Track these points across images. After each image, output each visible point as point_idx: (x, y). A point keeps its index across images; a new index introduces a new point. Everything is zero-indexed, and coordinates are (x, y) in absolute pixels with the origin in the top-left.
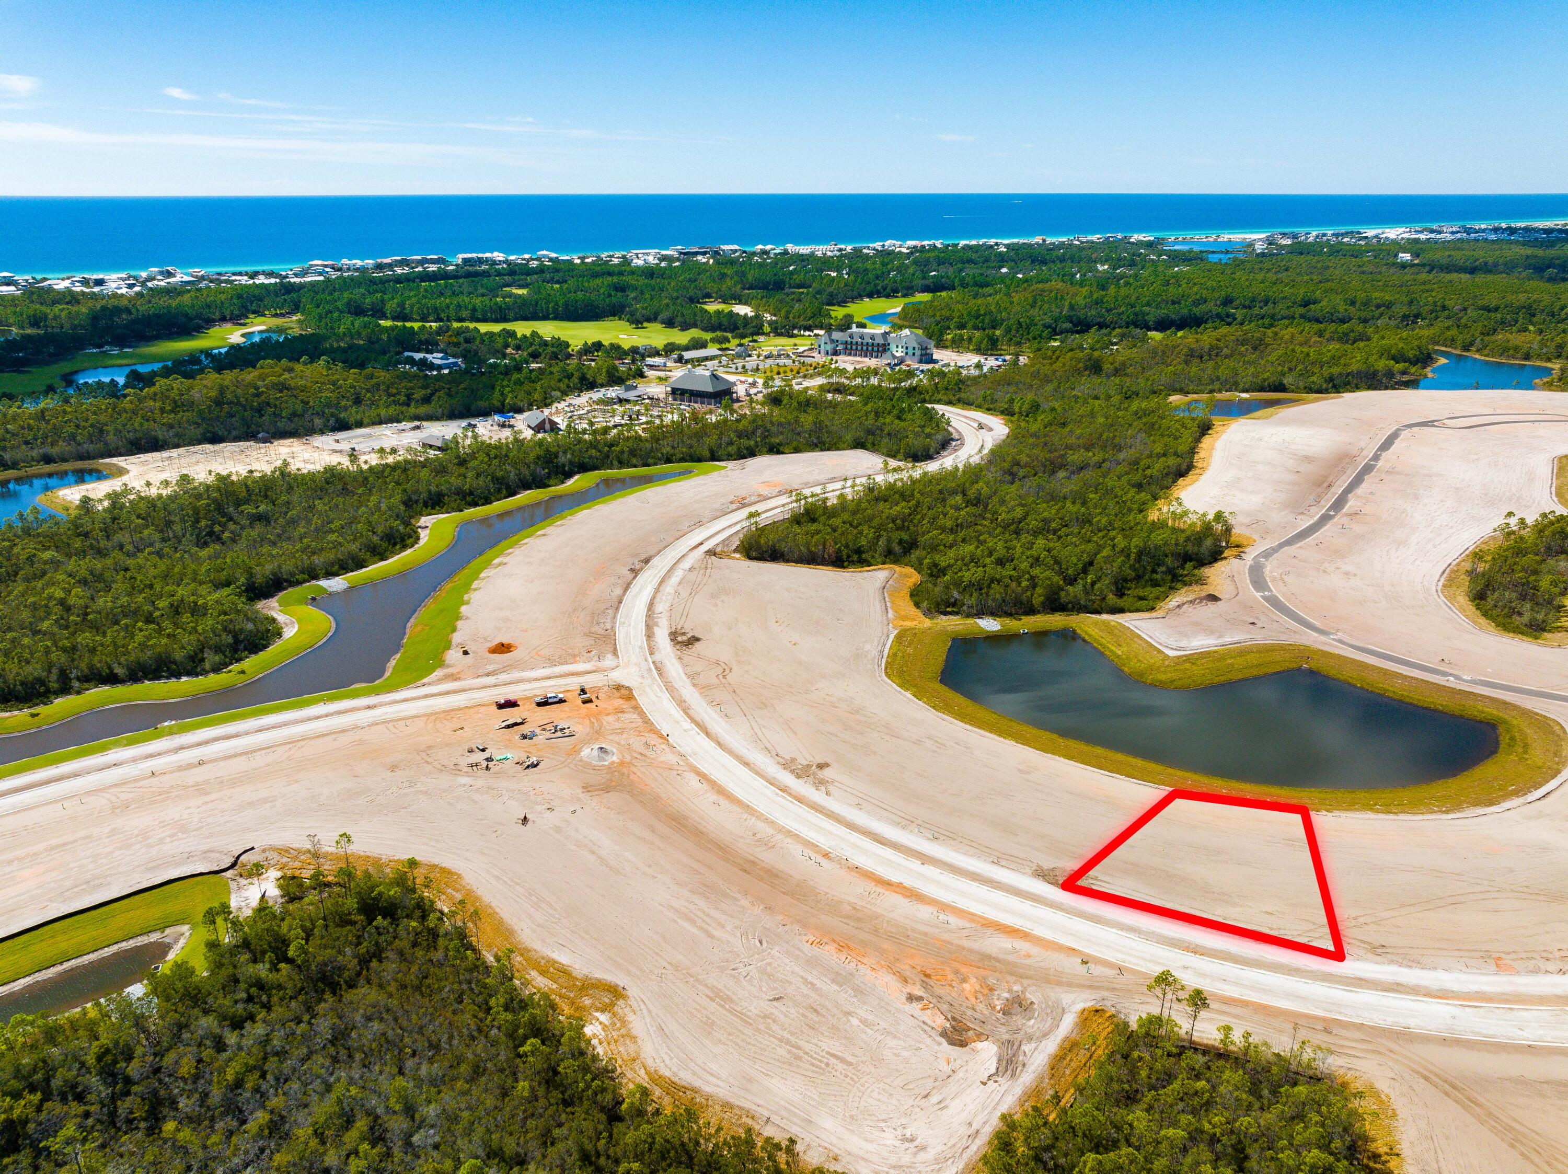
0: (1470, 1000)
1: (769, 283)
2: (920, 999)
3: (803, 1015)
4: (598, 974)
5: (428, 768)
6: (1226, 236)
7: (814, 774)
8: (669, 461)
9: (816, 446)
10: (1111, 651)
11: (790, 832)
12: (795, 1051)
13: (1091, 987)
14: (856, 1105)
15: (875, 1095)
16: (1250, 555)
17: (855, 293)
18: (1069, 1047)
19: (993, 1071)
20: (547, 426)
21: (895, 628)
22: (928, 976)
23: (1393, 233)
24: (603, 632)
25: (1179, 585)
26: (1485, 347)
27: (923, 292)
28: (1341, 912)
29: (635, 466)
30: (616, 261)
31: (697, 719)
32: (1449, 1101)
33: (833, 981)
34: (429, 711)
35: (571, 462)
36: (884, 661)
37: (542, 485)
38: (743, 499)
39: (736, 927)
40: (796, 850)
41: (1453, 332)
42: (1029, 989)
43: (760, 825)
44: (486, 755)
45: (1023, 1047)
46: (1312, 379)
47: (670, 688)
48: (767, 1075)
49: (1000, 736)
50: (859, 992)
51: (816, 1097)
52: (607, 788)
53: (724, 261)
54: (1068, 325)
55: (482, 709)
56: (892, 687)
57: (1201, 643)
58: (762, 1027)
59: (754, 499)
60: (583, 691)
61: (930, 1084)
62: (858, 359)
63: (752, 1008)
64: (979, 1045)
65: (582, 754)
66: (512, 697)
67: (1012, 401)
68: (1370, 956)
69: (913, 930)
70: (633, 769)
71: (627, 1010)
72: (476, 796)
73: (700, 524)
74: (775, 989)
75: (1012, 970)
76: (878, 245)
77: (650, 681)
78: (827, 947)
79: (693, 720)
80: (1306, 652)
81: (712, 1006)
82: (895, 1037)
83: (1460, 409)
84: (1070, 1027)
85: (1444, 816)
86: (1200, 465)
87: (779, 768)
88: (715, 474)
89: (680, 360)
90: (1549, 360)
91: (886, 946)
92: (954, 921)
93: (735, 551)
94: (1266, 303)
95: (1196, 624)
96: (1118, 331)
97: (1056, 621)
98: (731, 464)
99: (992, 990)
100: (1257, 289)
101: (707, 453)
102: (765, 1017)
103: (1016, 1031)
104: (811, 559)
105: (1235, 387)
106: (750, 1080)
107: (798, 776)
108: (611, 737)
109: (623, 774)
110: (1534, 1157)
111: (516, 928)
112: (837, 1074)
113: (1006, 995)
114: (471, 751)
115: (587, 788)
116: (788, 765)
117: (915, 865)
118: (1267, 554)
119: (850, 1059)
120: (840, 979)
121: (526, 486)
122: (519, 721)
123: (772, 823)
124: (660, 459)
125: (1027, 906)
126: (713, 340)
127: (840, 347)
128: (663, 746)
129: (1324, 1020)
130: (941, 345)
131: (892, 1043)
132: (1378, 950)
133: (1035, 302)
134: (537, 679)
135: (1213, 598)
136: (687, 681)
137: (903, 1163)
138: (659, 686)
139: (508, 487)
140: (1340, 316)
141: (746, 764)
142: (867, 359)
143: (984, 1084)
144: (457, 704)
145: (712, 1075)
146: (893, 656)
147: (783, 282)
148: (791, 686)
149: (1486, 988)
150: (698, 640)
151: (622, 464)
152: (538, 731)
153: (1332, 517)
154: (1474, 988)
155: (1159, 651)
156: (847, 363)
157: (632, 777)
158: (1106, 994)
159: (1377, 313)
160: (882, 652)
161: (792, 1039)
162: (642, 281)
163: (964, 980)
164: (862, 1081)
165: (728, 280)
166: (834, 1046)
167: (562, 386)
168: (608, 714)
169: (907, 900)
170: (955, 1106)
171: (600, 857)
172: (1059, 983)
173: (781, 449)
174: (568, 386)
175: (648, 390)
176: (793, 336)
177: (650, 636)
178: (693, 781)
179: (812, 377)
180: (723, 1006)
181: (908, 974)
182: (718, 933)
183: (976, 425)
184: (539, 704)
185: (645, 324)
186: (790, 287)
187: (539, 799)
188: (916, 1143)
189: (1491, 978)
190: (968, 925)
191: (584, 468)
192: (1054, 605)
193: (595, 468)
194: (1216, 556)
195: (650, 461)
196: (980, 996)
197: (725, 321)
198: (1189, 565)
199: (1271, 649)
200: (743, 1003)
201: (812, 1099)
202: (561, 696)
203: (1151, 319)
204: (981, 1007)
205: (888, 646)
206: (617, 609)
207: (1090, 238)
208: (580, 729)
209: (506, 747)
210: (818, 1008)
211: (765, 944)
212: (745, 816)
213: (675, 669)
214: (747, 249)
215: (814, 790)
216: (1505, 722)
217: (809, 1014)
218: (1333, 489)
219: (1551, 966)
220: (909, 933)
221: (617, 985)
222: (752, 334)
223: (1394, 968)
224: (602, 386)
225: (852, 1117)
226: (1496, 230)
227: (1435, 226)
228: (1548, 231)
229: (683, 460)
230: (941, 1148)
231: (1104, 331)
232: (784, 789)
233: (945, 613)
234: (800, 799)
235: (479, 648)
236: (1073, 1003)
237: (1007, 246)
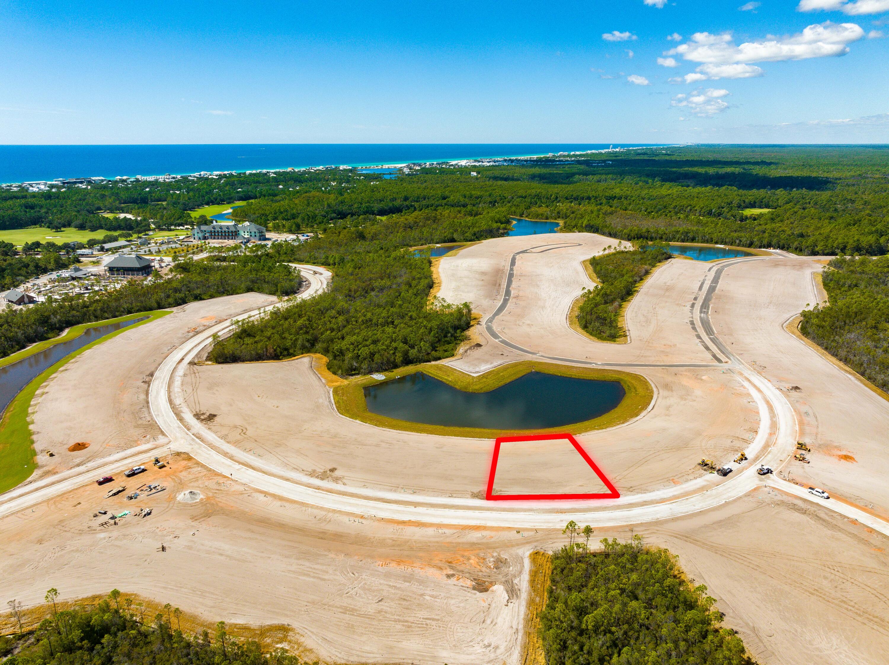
0: (672, 500)
1: (137, 199)
2: (453, 575)
3: (399, 604)
4: (268, 622)
5: (69, 535)
6: (386, 166)
7: (331, 475)
8: (129, 312)
9: (224, 293)
10: (446, 379)
11: (335, 510)
12: (406, 624)
13: (527, 543)
14: (452, 639)
15: (459, 630)
16: (484, 321)
17: (199, 203)
18: (534, 575)
19: (507, 598)
20: (26, 300)
21: (330, 387)
22: (450, 562)
23: (463, 162)
24: (147, 423)
25: (458, 342)
26: (529, 215)
27: (239, 200)
28: (610, 477)
29: (107, 318)
30: (15, 189)
31: (241, 461)
32: (689, 544)
33: (405, 581)
34: (45, 498)
35: (60, 321)
36: (334, 406)
37: (42, 338)
38: (195, 329)
39: (335, 570)
40: (345, 519)
41: (513, 209)
42: (501, 553)
43: (316, 511)
44: (109, 515)
45: (514, 582)
46: (466, 235)
47: (212, 447)
48: (398, 642)
49: (417, 432)
50: (421, 582)
51: (430, 643)
52: (207, 515)
53: (98, 186)
54: (334, 215)
55: (87, 488)
56: (346, 420)
57: (484, 368)
58: (381, 618)
59: (202, 328)
60: (157, 461)
61: (482, 615)
62: (220, 241)
63: (370, 610)
64: (494, 588)
65: (178, 499)
66: (107, 475)
67: (327, 257)
68: (629, 493)
69: (430, 542)
70: (217, 499)
71: (297, 636)
72: (117, 543)
73: (174, 347)
74: (376, 596)
75: (488, 546)
76: (197, 174)
77: (197, 446)
78: (391, 565)
79: (240, 463)
80: (530, 364)
81: (347, 617)
82: (452, 598)
83: (535, 244)
84: (529, 564)
85: (623, 425)
86: (436, 281)
87: (309, 477)
88: (168, 316)
89: (102, 249)
90: (556, 219)
91: (421, 554)
92: (448, 531)
93: (207, 360)
94: (425, 199)
95: (478, 359)
96: (361, 217)
97: (411, 369)
98: (175, 309)
99: (484, 559)
100: (418, 192)
101: (156, 305)
102: (379, 612)
103: (507, 575)
104: (259, 358)
105: (432, 241)
106: (391, 648)
107: (322, 479)
108: (191, 484)
109: (213, 504)
110: (724, 554)
111: (196, 614)
112: (435, 627)
113: (492, 559)
114: (96, 516)
115: (194, 518)
116: (312, 474)
117: (411, 509)
118: (491, 320)
119: (437, 617)
120: (408, 579)
121: (31, 340)
122: (121, 489)
123: (322, 508)
124: (123, 312)
125: (477, 514)
126: (121, 236)
127: (207, 235)
128: (229, 482)
129: (627, 526)
130: (268, 231)
131: (453, 602)
132: (631, 490)
133: (309, 203)
134: (117, 461)
135: (479, 345)
136: (222, 441)
137: (491, 659)
138: (204, 447)
139: (18, 343)
140: (462, 203)
141: (287, 480)
142: (226, 241)
143: (507, 605)
144: (65, 489)
145: (370, 653)
146: (337, 403)
147: (146, 198)
148: (288, 431)
149: (675, 493)
150: (215, 416)
151: (97, 318)
152: (138, 492)
153: (508, 300)
154: (671, 494)
155: (469, 375)
156: (215, 243)
157: (220, 504)
158: (536, 544)
159: (478, 201)
160: (330, 402)
161: (401, 618)
162: (43, 202)
163: (469, 559)
164: (449, 626)
165: (108, 198)
166: (424, 614)
167: (24, 272)
168: (181, 471)
169: (418, 528)
170: (500, 621)
171: (227, 556)
172: (513, 546)
173: (203, 297)
174: (28, 273)
175: (89, 270)
176: (171, 230)
177: (181, 419)
178: (261, 497)
179: (197, 253)
180: (353, 615)
181: (440, 565)
182: (326, 577)
183: (312, 272)
184: (129, 476)
185: (63, 229)
186: (152, 201)
187: (165, 532)
188: (492, 646)
189: (675, 488)
190: (455, 531)
191: (70, 324)
192: (407, 361)
193: (78, 323)
194: (468, 326)
195: (117, 314)
196: (480, 564)
197: (123, 224)
198: (458, 331)
199: (516, 365)
200: (363, 609)
201: (430, 645)
202: (142, 467)
203: (376, 209)
204: (484, 569)
205: (332, 398)
206: (148, 407)
207: (318, 168)
208: (167, 484)
209: (121, 507)
210: (405, 597)
211: (356, 575)
212: (304, 508)
213: (210, 436)
214: (111, 179)
215: (335, 484)
216: (622, 380)
217: (402, 603)
218: (502, 286)
219: (691, 477)
220: (429, 544)
221: (283, 625)
222: (145, 231)
223: (640, 495)
224: (52, 270)
225: (454, 646)
226: (505, 160)
227: (479, 159)
228: (526, 161)
229: (139, 311)
230: (505, 644)
231: (354, 217)
232: (318, 488)
233: (352, 375)
234: (330, 491)
235: (61, 450)
236: (524, 553)
237: (275, 173)
